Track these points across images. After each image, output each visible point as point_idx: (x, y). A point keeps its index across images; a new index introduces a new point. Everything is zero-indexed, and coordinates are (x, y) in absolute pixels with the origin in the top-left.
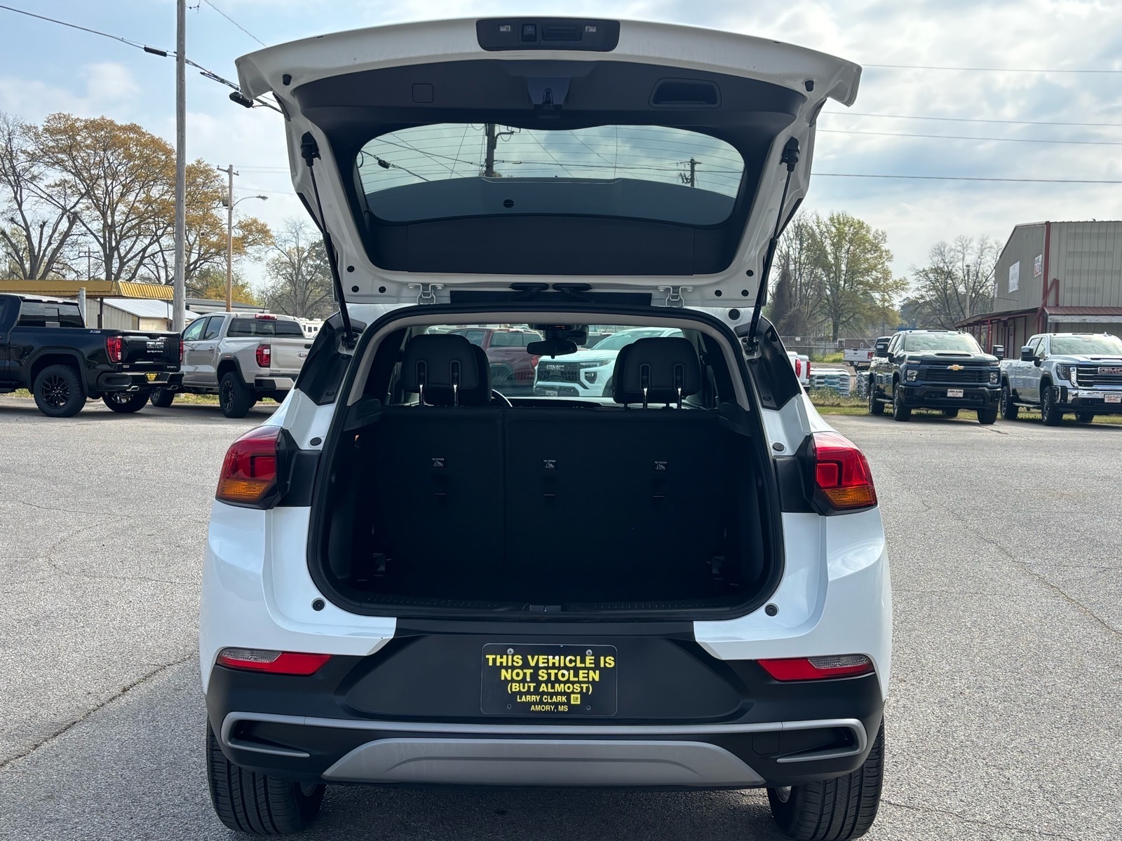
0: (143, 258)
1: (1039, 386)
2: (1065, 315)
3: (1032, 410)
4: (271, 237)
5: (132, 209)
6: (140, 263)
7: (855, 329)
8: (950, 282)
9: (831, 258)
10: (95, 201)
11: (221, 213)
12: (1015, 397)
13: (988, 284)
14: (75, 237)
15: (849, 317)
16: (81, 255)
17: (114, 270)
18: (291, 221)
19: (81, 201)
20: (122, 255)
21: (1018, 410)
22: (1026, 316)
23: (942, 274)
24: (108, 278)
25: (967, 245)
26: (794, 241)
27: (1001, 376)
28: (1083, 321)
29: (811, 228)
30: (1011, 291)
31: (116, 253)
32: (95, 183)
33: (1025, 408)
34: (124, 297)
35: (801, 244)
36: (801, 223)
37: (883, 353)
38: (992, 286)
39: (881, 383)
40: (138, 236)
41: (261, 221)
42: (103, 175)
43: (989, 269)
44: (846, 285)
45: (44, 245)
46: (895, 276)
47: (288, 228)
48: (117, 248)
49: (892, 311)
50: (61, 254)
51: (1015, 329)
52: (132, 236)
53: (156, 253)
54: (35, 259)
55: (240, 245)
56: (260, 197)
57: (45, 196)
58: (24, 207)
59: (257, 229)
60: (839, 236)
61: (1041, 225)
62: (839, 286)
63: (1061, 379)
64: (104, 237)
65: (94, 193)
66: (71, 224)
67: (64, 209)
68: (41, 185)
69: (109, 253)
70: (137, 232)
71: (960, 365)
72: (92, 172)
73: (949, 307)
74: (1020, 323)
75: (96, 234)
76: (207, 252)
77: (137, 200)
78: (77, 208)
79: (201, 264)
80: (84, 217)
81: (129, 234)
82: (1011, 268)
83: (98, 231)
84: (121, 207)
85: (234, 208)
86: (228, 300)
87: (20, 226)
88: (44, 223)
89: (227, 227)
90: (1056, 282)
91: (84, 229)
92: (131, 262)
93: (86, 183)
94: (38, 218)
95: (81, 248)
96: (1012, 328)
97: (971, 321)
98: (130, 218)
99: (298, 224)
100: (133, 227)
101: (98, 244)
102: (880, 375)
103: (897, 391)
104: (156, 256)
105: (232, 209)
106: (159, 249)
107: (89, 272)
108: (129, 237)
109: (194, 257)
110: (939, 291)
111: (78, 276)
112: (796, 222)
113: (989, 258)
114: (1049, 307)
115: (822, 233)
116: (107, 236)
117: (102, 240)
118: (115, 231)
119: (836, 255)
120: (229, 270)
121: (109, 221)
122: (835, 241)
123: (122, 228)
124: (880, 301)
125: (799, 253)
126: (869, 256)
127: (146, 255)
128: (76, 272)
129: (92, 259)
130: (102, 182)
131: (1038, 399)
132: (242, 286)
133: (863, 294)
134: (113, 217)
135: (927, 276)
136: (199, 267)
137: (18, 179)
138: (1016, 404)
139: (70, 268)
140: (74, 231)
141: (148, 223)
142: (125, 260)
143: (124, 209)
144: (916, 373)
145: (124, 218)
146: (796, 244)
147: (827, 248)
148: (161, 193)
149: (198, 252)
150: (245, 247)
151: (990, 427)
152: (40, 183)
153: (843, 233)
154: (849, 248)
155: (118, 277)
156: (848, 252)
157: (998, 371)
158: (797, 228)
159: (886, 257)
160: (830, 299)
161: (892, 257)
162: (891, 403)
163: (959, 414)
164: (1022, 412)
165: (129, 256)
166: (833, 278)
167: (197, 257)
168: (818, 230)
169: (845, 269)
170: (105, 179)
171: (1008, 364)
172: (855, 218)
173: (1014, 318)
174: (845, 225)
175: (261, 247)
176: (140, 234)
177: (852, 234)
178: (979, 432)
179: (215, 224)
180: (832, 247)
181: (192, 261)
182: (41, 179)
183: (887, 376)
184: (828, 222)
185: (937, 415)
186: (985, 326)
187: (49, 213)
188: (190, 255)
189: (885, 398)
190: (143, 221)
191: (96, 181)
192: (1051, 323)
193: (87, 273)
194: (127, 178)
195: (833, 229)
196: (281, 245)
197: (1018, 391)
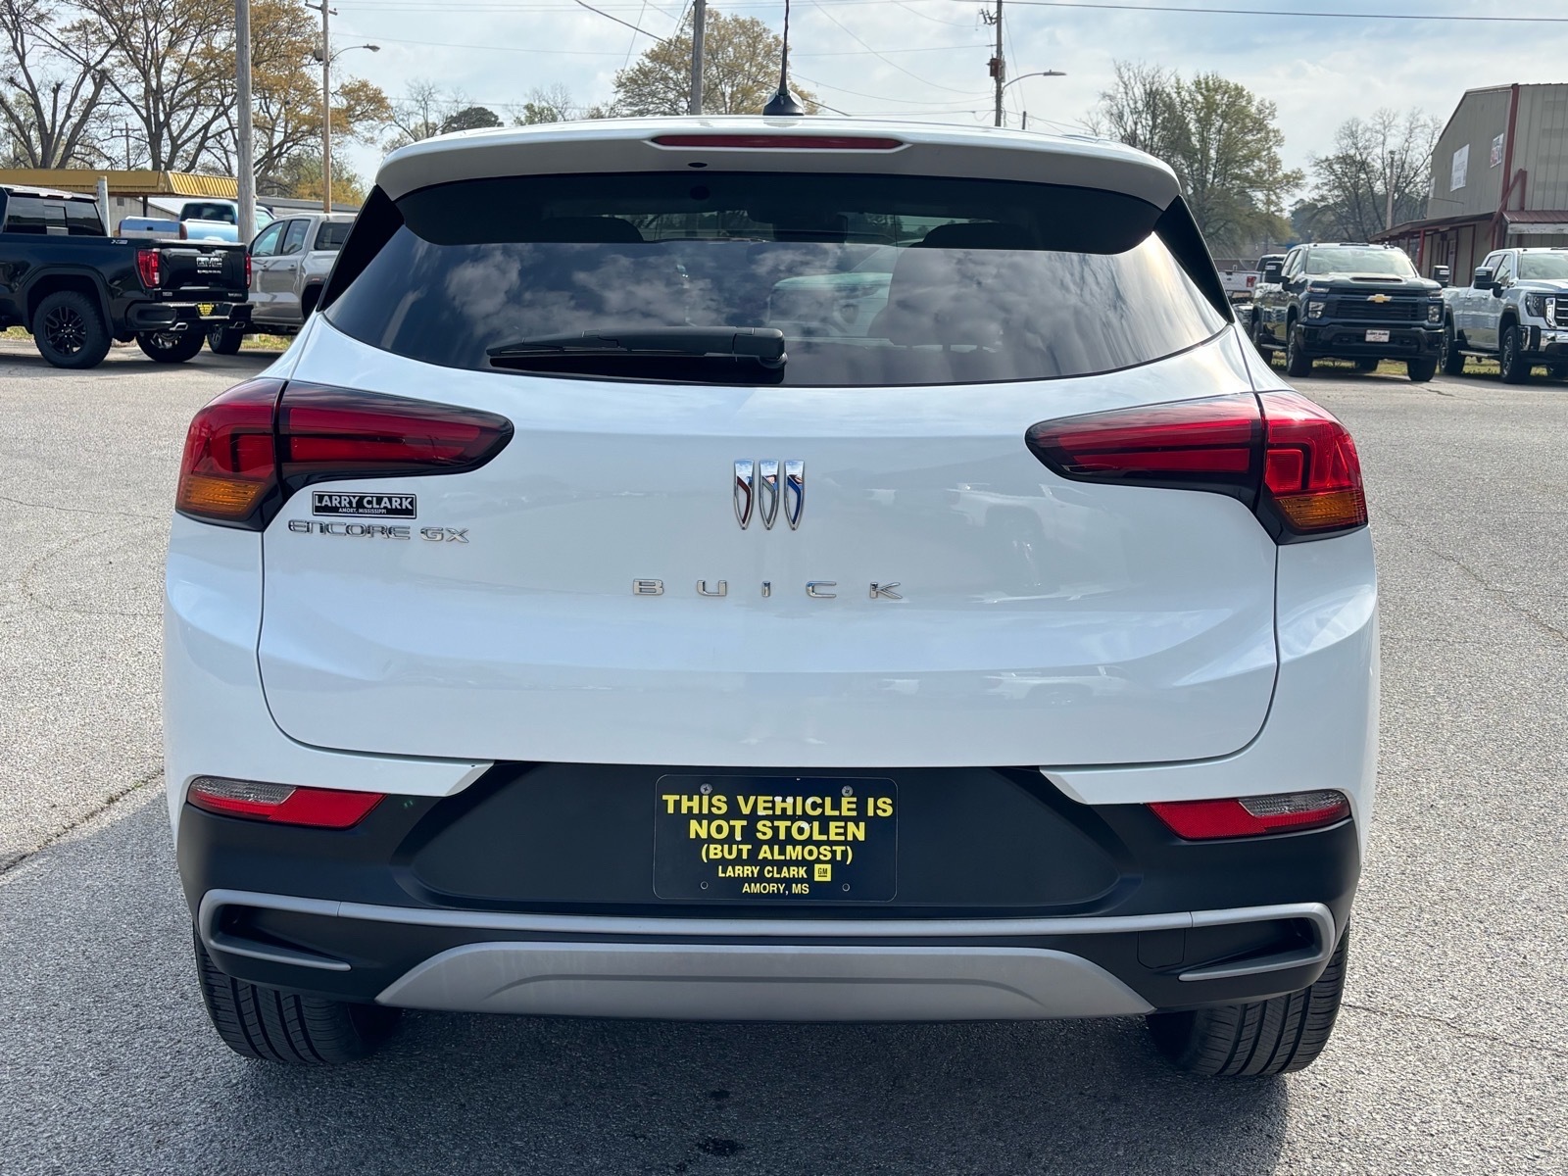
0: (205, 138)
1: (1498, 326)
2: (1532, 223)
3: (1484, 361)
4: (388, 107)
5: (186, 65)
6: (201, 146)
7: (1226, 245)
8: (1363, 176)
9: (1195, 140)
10: (131, 53)
11: (314, 71)
12: (1462, 342)
13: (1418, 180)
14: (105, 107)
15: (1218, 227)
16: (115, 133)
17: (165, 157)
18: (415, 84)
19: (111, 53)
20: (175, 135)
21: (1464, 360)
22: (1474, 225)
23: (1352, 165)
24: (156, 166)
25: (1390, 123)
26: (1144, 116)
27: (1445, 311)
28: (1558, 232)
29: (1168, 95)
30: (1454, 188)
31: (165, 131)
32: (130, 26)
33: (1474, 358)
34: (177, 196)
35: (1154, 118)
36: (1154, 89)
37: (1274, 277)
38: (1424, 182)
39: (1269, 321)
40: (196, 106)
41: (374, 84)
42: (141, 14)
43: (1421, 157)
44: (1216, 180)
45: (60, 117)
46: (1286, 168)
47: (412, 95)
48: (167, 124)
49: (1280, 219)
50: (86, 131)
51: (1457, 243)
52: (188, 107)
53: (224, 131)
54: (47, 139)
55: (343, 120)
56: (368, 47)
57: (58, 45)
58: (28, 61)
59: (367, 96)
60: (1208, 108)
61: (1504, 89)
62: (1205, 181)
63: (1532, 315)
64: (148, 109)
65: (130, 41)
66: (98, 87)
67: (86, 64)
68: (53, 28)
69: (156, 131)
70: (195, 100)
71: (1386, 295)
72: (126, 10)
73: (1360, 214)
74: (1466, 234)
75: (136, 103)
76: (296, 130)
77: (193, 51)
78: (106, 64)
79: (288, 148)
80: (116, 78)
81: (184, 103)
82: (1456, 154)
83: (139, 99)
84: (170, 63)
85: (331, 64)
86: (326, 200)
87: (24, 89)
88: (59, 86)
89: (322, 92)
90: (1522, 175)
91: (118, 95)
92: (188, 144)
93: (117, 25)
94: (50, 78)
95: (114, 124)
96: (1453, 242)
97: (1395, 233)
98: (185, 80)
99: (427, 88)
100: (189, 93)
101: (139, 118)
102: (1268, 310)
103: (1293, 334)
104: (223, 135)
105: (328, 65)
106: (228, 126)
107: (129, 160)
108: (183, 108)
109: (278, 137)
110: (1347, 189)
111: (112, 164)
112: (1148, 86)
113: (1420, 142)
114: (1510, 212)
115: (1183, 103)
116: (152, 105)
117: (144, 112)
118: (162, 98)
119: (1203, 135)
120: (326, 157)
121: (154, 84)
122: (1202, 115)
123: (173, 94)
124: (1265, 204)
125: (1151, 132)
126: (1249, 137)
127: (209, 135)
128: (109, 159)
129: (131, 140)
130: (140, 24)
131: (1496, 345)
132: (348, 179)
133: (1238, 193)
134: (159, 79)
135: (1331, 168)
136: (285, 152)
137: (17, 19)
138: (1463, 352)
139: (101, 154)
140: (103, 98)
141: (210, 87)
142: (179, 142)
143: (175, 66)
144: (1322, 306)
145: (176, 79)
146: (1146, 119)
147: (1191, 125)
148: (228, 42)
149: (283, 130)
150: (351, 122)
151: (1425, 386)
152: (49, 26)
153: (1214, 102)
154: (1222, 125)
155: (169, 166)
156: (1219, 131)
157: (1441, 304)
158: (1149, 95)
159: (1274, 139)
160: (1193, 200)
161: (1282, 140)
162: (1281, 351)
163: (1379, 366)
164: (1468, 364)
165: (185, 136)
166: (1197, 170)
167: (282, 138)
168: (1178, 99)
169: (1215, 157)
170: (145, 21)
171: (1453, 294)
172: (1231, 82)
173: (1457, 229)
174: (1216, 90)
175: (374, 123)
176: (199, 103)
177: (1227, 106)
178: (1411, 392)
179: (307, 90)
180: (1197, 125)
181: (275, 144)
182: (50, 20)
183: (1279, 311)
184: (1193, 88)
185: (1348, 368)
186: (1415, 240)
187: (66, 71)
188: (272, 134)
189: (1274, 344)
190: (202, 84)
191: (132, 23)
192: (1512, 235)
193: (126, 161)
194: (176, 19)
195: (1200, 98)
196: (403, 120)
197: (1466, 333)
